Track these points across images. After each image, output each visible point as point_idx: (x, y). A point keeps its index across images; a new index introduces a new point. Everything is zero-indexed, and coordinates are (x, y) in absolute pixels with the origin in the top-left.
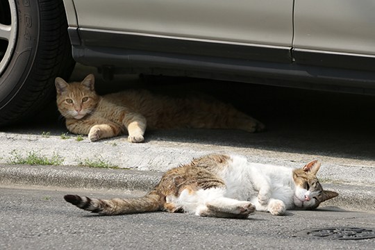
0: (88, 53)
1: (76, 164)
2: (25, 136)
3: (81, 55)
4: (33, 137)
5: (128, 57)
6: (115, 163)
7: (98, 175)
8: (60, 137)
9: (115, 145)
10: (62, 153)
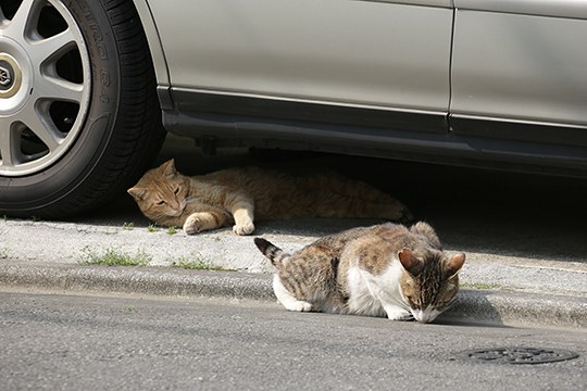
0: (184, 120)
1: (168, 264)
2: (101, 228)
3: (174, 123)
4: (112, 229)
5: (236, 125)
6: (218, 263)
7: (196, 279)
8: (146, 229)
9: (218, 239)
10: (149, 251)
